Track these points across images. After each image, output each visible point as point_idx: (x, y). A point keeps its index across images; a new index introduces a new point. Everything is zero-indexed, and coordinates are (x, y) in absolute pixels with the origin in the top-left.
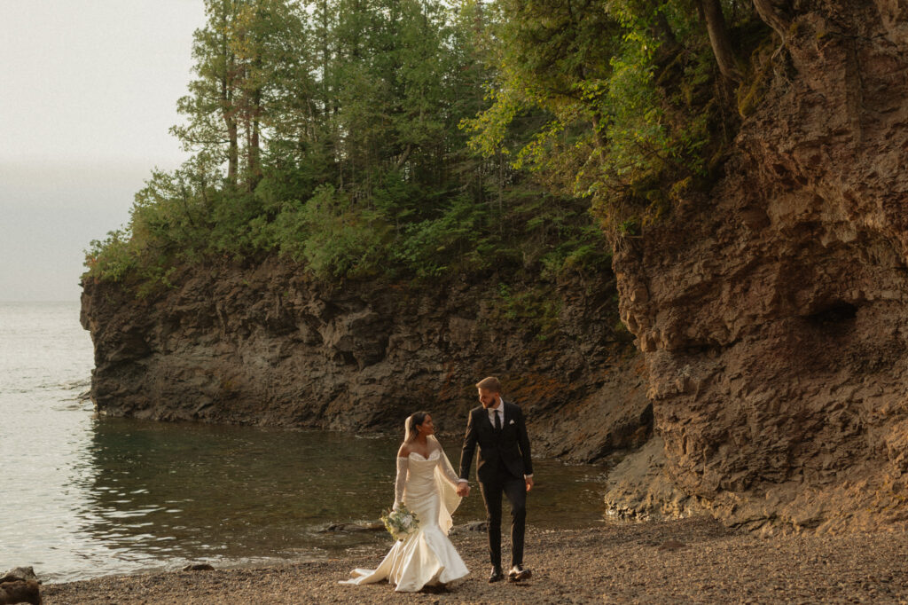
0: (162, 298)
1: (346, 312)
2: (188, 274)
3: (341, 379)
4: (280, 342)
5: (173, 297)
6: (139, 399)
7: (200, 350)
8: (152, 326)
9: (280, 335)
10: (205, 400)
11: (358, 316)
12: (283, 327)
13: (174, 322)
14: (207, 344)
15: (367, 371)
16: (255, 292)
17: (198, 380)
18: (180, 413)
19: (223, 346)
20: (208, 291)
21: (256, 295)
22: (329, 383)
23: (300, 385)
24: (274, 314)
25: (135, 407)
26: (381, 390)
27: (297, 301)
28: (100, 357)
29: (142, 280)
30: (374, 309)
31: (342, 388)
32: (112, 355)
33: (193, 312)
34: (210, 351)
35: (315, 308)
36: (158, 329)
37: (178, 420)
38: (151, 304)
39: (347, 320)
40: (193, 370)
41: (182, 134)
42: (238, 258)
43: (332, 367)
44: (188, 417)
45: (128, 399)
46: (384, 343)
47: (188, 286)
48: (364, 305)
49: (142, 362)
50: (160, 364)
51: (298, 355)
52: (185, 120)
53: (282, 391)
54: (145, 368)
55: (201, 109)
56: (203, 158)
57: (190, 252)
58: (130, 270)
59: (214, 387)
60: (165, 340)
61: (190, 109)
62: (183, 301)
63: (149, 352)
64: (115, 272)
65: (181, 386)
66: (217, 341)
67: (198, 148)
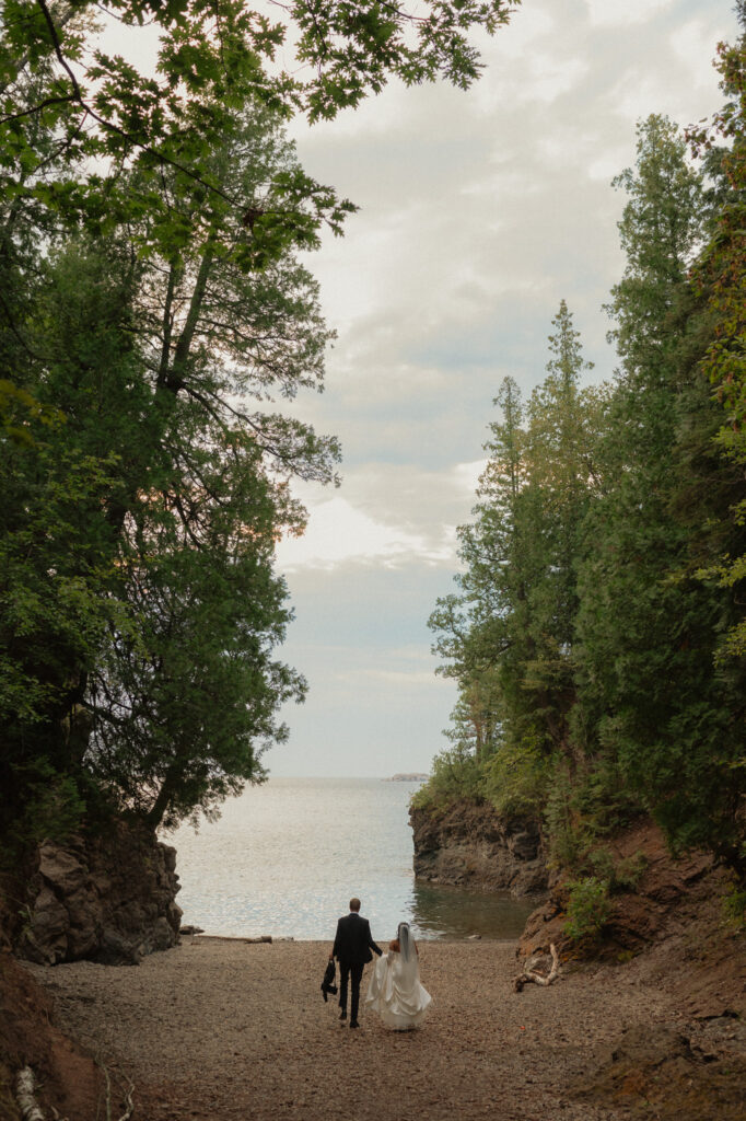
0: (442, 819)
1: (515, 832)
2: (454, 807)
3: (517, 867)
4: (492, 846)
5: (447, 819)
6: (434, 872)
7: (460, 847)
8: (438, 834)
9: (492, 842)
10: (460, 875)
11: (521, 835)
12: (493, 838)
13: (449, 832)
14: (464, 845)
15: (529, 864)
16: (480, 819)
17: (459, 864)
18: (449, 881)
19: (471, 846)
20: (462, 816)
21: (480, 821)
22: (513, 869)
23: (501, 869)
24: (488, 831)
25: (431, 877)
26: (533, 874)
27: (496, 825)
28: (416, 850)
29: (435, 809)
30: (528, 831)
31: (518, 872)
32: (421, 848)
33: (456, 827)
34: (464, 848)
35: (502, 829)
36: (442, 835)
37: (448, 884)
38: (438, 821)
39: (516, 836)
40: (457, 858)
41: (448, 734)
42: (474, 801)
43: (513, 860)
44: (452, 883)
45: (428, 872)
46: (536, 848)
47: (455, 812)
48: (523, 830)
49: (436, 852)
50: (444, 854)
51: (501, 853)
52: (452, 726)
53: (492, 872)
54: (437, 855)
55: (460, 718)
56: (461, 747)
57: (454, 796)
58: (429, 803)
59: (464, 868)
60: (445, 841)
61: (457, 718)
62: (451, 822)
63: (438, 848)
64: (420, 805)
65: (451, 867)
66: (468, 843)
67: (458, 740)
